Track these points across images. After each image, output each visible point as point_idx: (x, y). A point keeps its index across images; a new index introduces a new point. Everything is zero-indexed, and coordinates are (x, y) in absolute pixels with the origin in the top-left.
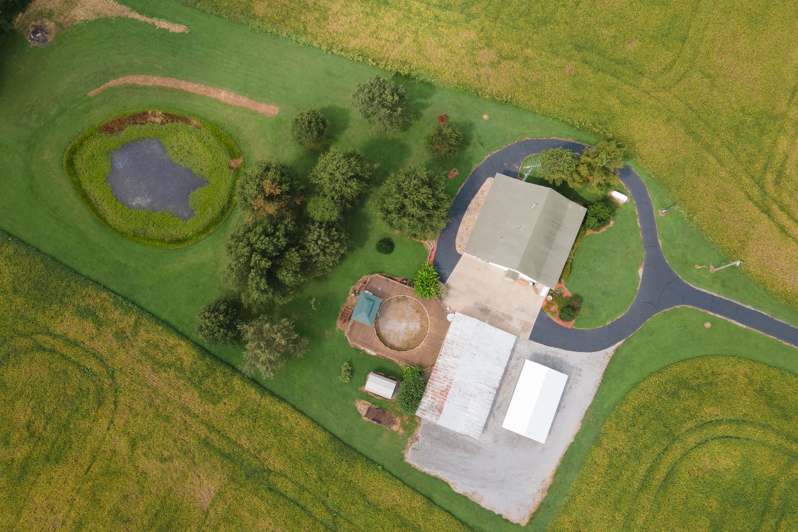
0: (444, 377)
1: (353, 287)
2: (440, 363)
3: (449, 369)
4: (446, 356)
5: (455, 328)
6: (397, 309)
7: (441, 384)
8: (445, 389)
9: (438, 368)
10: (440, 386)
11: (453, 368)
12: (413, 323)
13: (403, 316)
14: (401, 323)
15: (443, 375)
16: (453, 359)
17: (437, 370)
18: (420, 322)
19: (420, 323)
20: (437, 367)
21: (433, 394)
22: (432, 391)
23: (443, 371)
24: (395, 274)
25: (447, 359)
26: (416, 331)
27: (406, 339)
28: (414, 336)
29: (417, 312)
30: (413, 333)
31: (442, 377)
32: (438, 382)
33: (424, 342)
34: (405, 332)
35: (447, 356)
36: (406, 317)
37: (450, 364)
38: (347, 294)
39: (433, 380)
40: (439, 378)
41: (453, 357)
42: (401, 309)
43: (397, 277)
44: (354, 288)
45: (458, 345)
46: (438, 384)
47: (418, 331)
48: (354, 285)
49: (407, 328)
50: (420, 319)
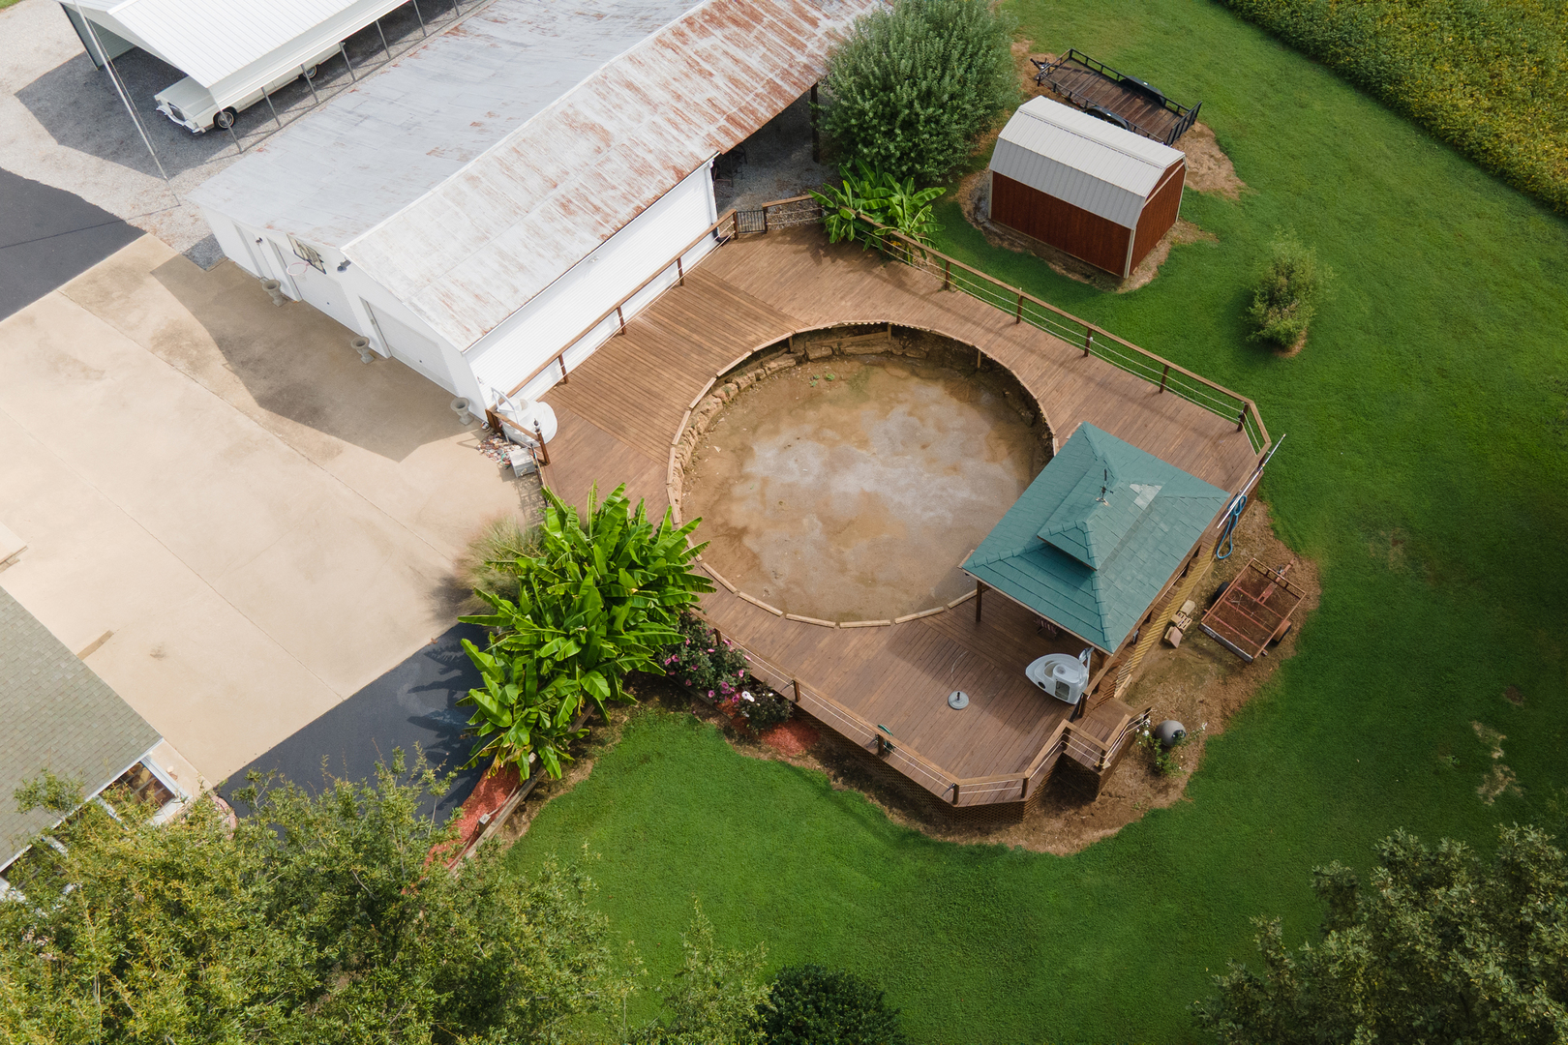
0: (708, 75)
1: (1161, 802)
2: (697, 140)
3: (658, 95)
4: (650, 158)
5: (521, 268)
6: (868, 580)
7: (740, 54)
8: (721, 25)
9: (722, 122)
10: (746, 46)
11: (630, 86)
12: (788, 479)
13: (837, 528)
14: (870, 499)
15: (704, 83)
16: (610, 126)
17: (730, 119)
18: (745, 478)
19: (750, 468)
20: (727, 133)
21: (799, 32)
22: (801, 47)
23: (699, 98)
24: (806, 794)
25: (650, 138)
26: (786, 435)
27: (868, 411)
28: (811, 414)
29: (744, 531)
30: (808, 428)
31: (719, 80)
32: (747, 69)
33: (759, 341)
34: (863, 443)
35: (640, 151)
36: (826, 520)
37: (645, 109)
38: (1221, 761)
39: (776, 89)
40: (735, 82)
41: (606, 137)
42: (843, 570)
43: (798, 772)
44: (1164, 790)
45: (546, 179)
46: (754, 61)
47: (776, 432)
48: (1155, 814)
49: (837, 463)
50: (738, 490)
